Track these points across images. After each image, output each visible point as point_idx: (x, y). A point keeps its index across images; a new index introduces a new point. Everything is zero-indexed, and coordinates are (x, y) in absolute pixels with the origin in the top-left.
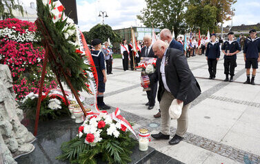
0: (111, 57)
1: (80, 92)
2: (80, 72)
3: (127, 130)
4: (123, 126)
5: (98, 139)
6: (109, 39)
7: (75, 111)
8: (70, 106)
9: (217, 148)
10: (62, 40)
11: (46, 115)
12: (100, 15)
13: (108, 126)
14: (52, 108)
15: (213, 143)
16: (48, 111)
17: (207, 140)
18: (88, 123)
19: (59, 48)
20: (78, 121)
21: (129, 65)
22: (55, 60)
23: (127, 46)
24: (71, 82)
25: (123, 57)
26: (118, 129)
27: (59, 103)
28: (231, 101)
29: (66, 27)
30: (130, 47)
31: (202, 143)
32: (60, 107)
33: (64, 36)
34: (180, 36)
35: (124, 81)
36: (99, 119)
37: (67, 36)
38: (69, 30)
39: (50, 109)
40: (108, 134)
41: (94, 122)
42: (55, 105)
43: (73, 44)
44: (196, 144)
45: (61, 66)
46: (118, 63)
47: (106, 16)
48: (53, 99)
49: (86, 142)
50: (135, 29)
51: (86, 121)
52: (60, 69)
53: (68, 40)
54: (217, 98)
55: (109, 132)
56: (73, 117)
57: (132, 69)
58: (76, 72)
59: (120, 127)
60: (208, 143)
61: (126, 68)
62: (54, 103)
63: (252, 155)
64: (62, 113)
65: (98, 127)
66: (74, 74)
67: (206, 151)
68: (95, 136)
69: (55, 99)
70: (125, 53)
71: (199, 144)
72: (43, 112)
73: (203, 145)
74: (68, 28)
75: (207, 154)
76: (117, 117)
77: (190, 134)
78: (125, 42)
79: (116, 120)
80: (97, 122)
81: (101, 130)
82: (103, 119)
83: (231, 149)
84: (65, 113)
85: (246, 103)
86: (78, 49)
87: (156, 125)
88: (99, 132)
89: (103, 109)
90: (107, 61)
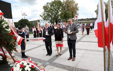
0: (28, 33)
1: (12, 52)
2: (11, 43)
3: (34, 67)
6: (27, 26)
7: (10, 61)
8: (7, 58)
9: (74, 70)
10: (2, 28)
12: (23, 15)
13: (25, 67)
15: (73, 68)
17: (70, 67)
18: (16, 66)
20: (11, 65)
23: (35, 29)
24: (7, 47)
26: (30, 67)
27: (1, 57)
29: (3, 23)
30: (37, 29)
31: (68, 68)
32: (2, 60)
33: (3, 27)
35: (35, 44)
36: (21, 63)
37: (4, 27)
38: (5, 24)
40: (25, 70)
41: (18, 65)
43: (7, 30)
44: (66, 69)
45: (2, 40)
46: (31, 36)
47: (26, 15)
50: (39, 21)
51: (15, 65)
56: (9, 64)
58: (9, 43)
59: (31, 66)
60: (71, 68)
63: (87, 70)
64: (3, 62)
65: (20, 68)
66: (8, 44)
74: (5, 23)
76: (29, 62)
77: (63, 65)
78: (34, 27)
79: (29, 63)
80: (20, 65)
81: (22, 69)
82: (23, 63)
83: (80, 69)
84: (4, 62)
85: (85, 50)
86: (10, 32)
87: (49, 63)
88: (21, 70)
89: (25, 58)
90: (26, 35)
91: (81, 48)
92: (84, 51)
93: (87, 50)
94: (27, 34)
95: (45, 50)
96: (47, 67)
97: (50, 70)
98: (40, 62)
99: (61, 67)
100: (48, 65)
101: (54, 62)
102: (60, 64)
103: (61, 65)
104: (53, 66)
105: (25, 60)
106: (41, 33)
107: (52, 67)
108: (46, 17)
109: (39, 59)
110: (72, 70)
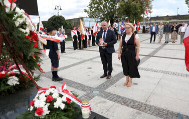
2: (30, 55)
3: (71, 102)
4: (68, 99)
5: (46, 111)
6: (62, 27)
9: (143, 108)
10: (13, 27)
11: (6, 91)
12: (56, 9)
13: (55, 100)
14: (11, 84)
15: (140, 104)
16: (7, 87)
17: (136, 102)
18: (38, 98)
19: (11, 34)
21: (78, 46)
22: (9, 45)
23: (76, 32)
24: (25, 62)
25: (73, 40)
26: (63, 102)
27: (17, 79)
28: (152, 70)
31: (132, 104)
32: (18, 83)
33: (15, 24)
34: (115, 23)
35: (74, 58)
36: (47, 93)
37: (17, 24)
38: (19, 19)
39: (9, 85)
40: (55, 107)
42: (13, 81)
43: (23, 30)
44: (128, 106)
45: (15, 50)
46: (69, 44)
47: (61, 9)
48: (11, 77)
49: (36, 115)
50: (82, 18)
51: (37, 96)
52: (14, 52)
53: (18, 27)
54: (142, 69)
55: (56, 105)
57: (80, 49)
58: (28, 54)
59: (65, 100)
60: (137, 104)
61: (75, 48)
62: (12, 80)
63: (168, 111)
64: (20, 88)
65: (46, 102)
66: (25, 56)
67: (135, 110)
68: (44, 109)
69: (14, 77)
70: (75, 36)
71: (130, 105)
72: (2, 88)
73: (133, 106)
74: (17, 17)
75: (136, 113)
76: (63, 91)
77: (123, 98)
78: (74, 28)
79: (62, 93)
80: (46, 96)
81: (49, 104)
82: (51, 94)
83: (153, 108)
84: (22, 88)
85: (162, 72)
86: (27, 35)
87: (98, 92)
88: (47, 106)
90: (61, 43)
91: (154, 68)
92: (160, 75)
93: (167, 73)
95: (91, 68)
96: (94, 99)
97: (99, 105)
98: (83, 90)
99: (118, 100)
101: (106, 91)
102: (117, 96)
103: (120, 97)
104: (105, 97)
105: (55, 88)
106: (84, 39)
107: (103, 99)
109: (81, 85)
110: (139, 109)
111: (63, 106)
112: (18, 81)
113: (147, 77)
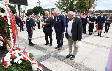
0: (40, 21)
3: (26, 60)
5: (9, 64)
6: (39, 13)
7: (8, 48)
8: (7, 45)
9: (78, 67)
12: (38, 2)
13: (16, 58)
15: (77, 64)
17: (75, 62)
28: (90, 43)
31: (72, 64)
40: (15, 62)
44: (69, 64)
47: (41, 3)
49: (3, 65)
50: (53, 9)
54: (84, 42)
59: (22, 58)
60: (75, 64)
64: (3, 48)
65: (11, 58)
67: (73, 68)
81: (12, 60)
83: (85, 67)
85: (96, 45)
86: (3, 17)
87: (53, 54)
89: (32, 45)
91: (92, 42)
92: (94, 47)
93: (99, 46)
94: (38, 22)
96: (50, 58)
98: (45, 52)
100: (52, 57)
101: (58, 54)
107: (55, 59)
108: (60, 6)
109: (44, 49)
110: (76, 67)
111: (20, 62)
112: (3, 44)
113: (86, 47)
